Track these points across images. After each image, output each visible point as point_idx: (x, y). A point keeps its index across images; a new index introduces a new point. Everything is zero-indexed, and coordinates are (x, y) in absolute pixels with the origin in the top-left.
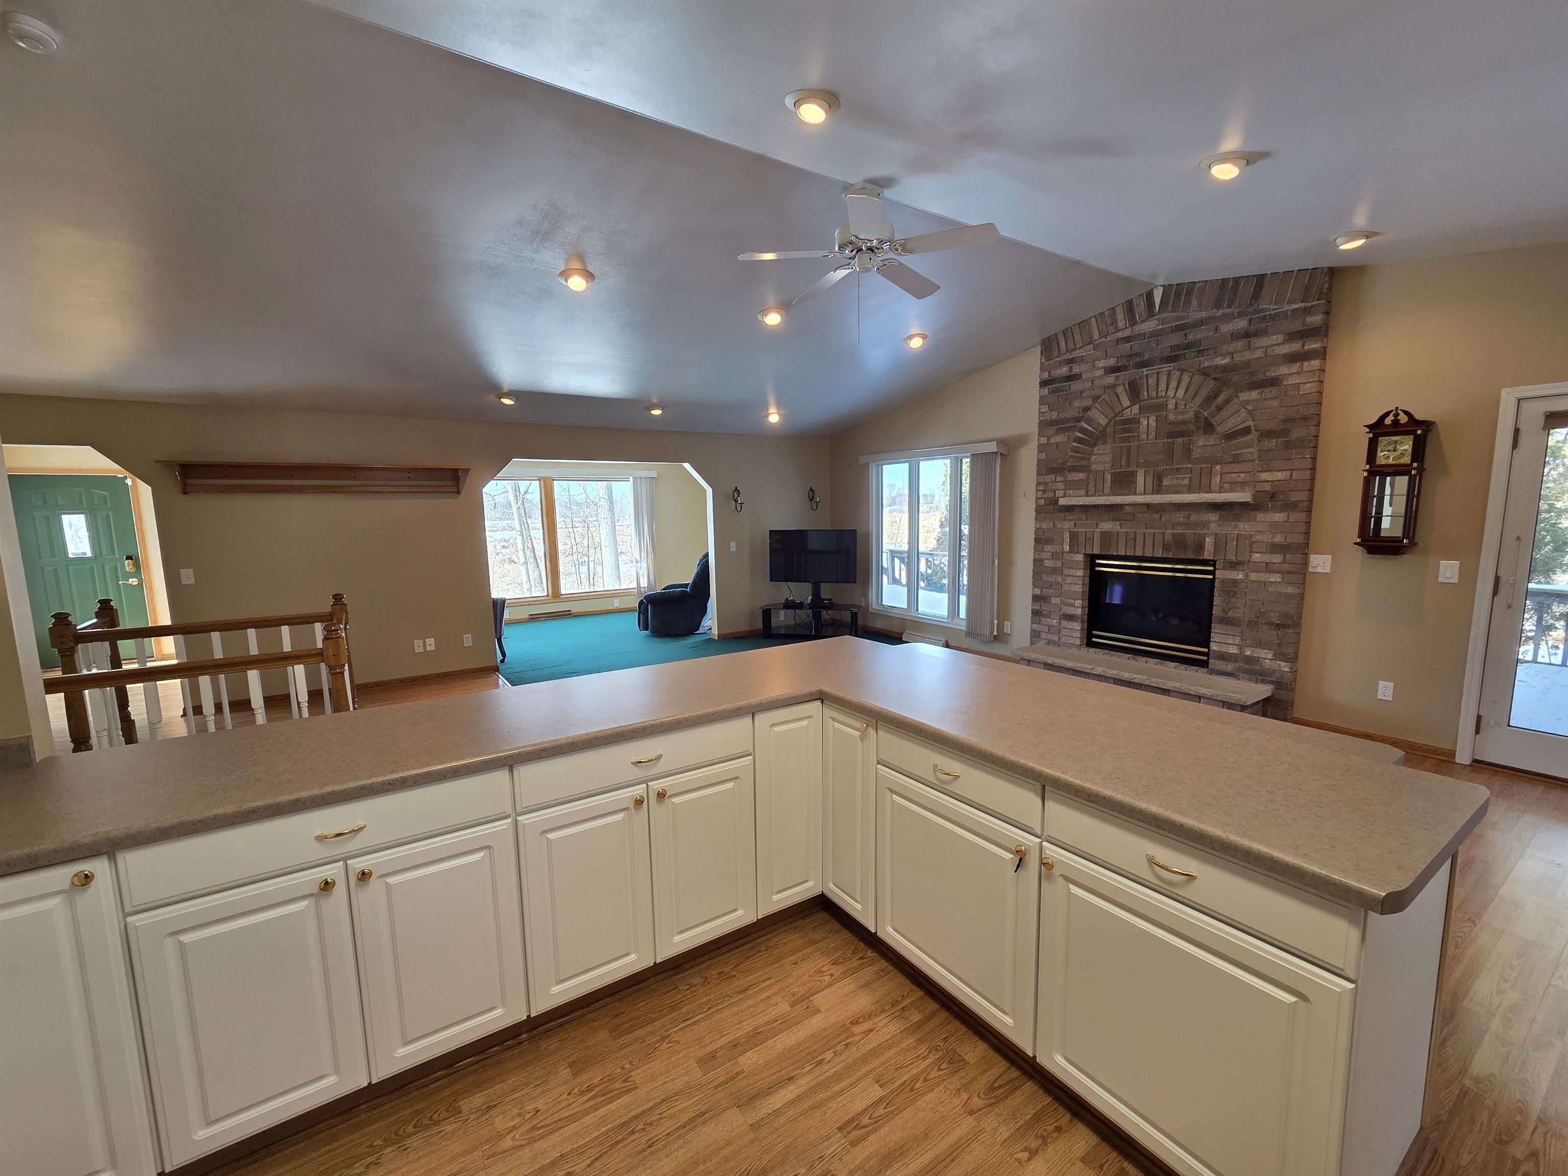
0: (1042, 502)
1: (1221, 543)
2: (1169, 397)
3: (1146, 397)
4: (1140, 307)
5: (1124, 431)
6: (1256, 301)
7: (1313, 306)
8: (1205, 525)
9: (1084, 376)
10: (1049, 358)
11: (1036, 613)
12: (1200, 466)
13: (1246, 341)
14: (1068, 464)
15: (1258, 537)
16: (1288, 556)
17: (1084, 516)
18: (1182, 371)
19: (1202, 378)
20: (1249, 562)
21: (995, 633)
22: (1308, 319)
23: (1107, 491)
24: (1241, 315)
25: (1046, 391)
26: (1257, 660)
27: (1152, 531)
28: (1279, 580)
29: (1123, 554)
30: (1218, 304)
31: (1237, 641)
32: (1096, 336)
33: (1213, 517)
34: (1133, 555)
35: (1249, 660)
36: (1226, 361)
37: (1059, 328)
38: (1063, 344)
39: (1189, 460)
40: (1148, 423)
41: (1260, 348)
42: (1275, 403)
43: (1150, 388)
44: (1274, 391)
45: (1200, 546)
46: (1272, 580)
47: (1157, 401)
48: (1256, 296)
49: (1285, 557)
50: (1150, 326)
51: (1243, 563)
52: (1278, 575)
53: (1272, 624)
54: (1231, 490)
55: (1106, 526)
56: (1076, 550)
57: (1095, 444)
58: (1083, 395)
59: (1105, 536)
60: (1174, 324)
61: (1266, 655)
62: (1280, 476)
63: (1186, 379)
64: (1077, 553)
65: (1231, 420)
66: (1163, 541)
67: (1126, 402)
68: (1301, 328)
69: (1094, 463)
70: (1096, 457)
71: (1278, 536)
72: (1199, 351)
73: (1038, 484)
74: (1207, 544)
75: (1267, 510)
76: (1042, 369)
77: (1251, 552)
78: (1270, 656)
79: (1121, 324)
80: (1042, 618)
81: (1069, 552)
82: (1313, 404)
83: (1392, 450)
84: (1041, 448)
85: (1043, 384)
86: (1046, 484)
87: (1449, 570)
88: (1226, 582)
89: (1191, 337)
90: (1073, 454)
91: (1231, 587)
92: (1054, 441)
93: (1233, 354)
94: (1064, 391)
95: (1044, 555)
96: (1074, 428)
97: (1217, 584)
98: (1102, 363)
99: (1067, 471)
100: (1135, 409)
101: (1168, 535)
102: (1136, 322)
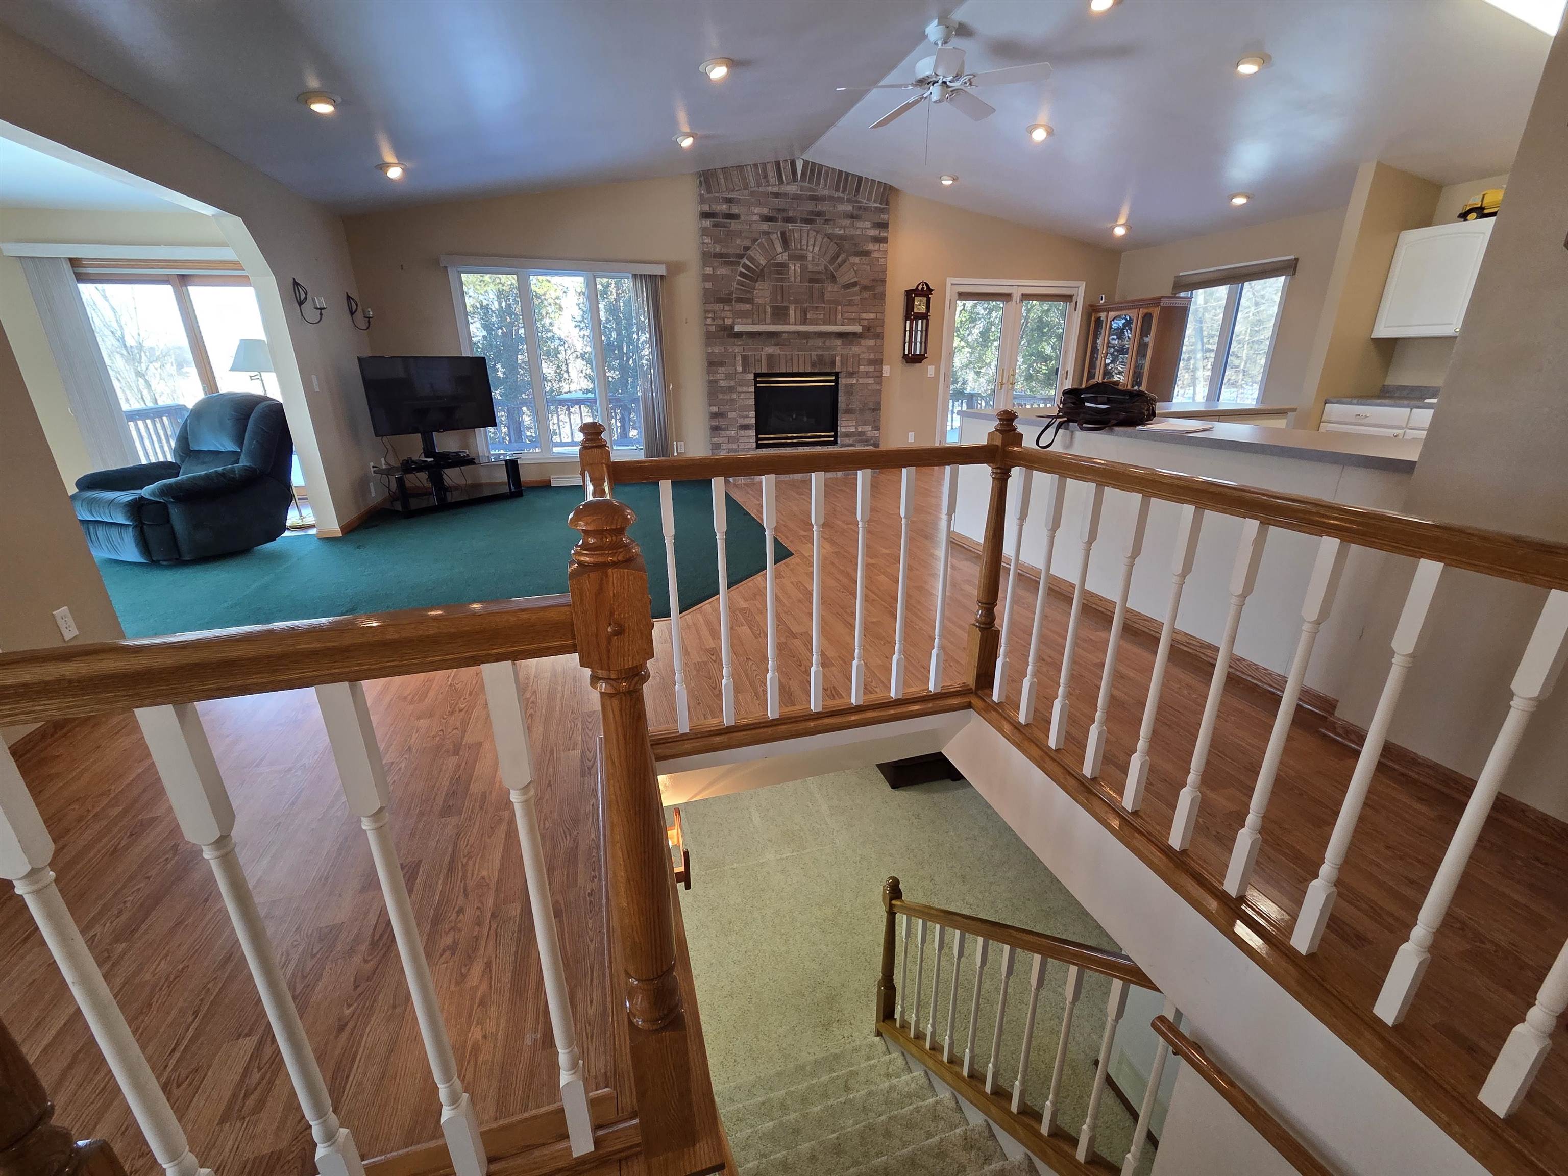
0: (713, 328)
1: (844, 360)
2: (809, 251)
3: (794, 248)
4: (786, 170)
5: (778, 272)
6: (857, 194)
7: (885, 208)
8: (834, 348)
9: (742, 218)
10: (708, 189)
11: (715, 429)
12: (829, 306)
13: (852, 220)
15: (862, 356)
16: (876, 367)
17: (750, 342)
18: (817, 232)
19: (829, 241)
20: (859, 372)
21: (675, 454)
22: (882, 216)
23: (768, 320)
24: (849, 201)
25: (707, 223)
28: (873, 382)
29: (784, 372)
30: (837, 190)
31: (854, 424)
32: (753, 183)
33: (839, 342)
35: (862, 434)
36: (842, 232)
37: (718, 165)
38: (722, 181)
39: (824, 303)
40: (794, 268)
41: (859, 228)
42: (868, 268)
43: (796, 241)
44: (865, 260)
45: (833, 363)
46: (869, 382)
47: (801, 251)
48: (858, 190)
50: (792, 189)
52: (872, 379)
53: (871, 409)
54: (848, 324)
55: (769, 350)
56: (747, 370)
57: (757, 281)
58: (742, 235)
59: (770, 357)
60: (809, 194)
61: (868, 428)
62: (872, 316)
63: (819, 238)
64: (749, 372)
65: (846, 276)
66: (810, 360)
67: (779, 249)
68: (879, 221)
69: (756, 297)
70: (757, 291)
71: (872, 354)
72: (826, 220)
73: (706, 311)
74: (837, 361)
75: (866, 338)
76: (702, 200)
77: (859, 365)
78: (870, 429)
79: (772, 180)
80: (721, 432)
81: (742, 372)
82: (884, 272)
83: (919, 306)
84: (706, 278)
85: (705, 215)
86: (714, 312)
87: (931, 370)
88: (846, 386)
89: (819, 208)
90: (739, 287)
91: (850, 389)
92: (719, 273)
93: (844, 228)
94: (725, 227)
95: (718, 376)
96: (738, 263)
97: (841, 388)
98: (756, 210)
99: (734, 302)
100: (786, 256)
101: (814, 355)
102: (783, 182)
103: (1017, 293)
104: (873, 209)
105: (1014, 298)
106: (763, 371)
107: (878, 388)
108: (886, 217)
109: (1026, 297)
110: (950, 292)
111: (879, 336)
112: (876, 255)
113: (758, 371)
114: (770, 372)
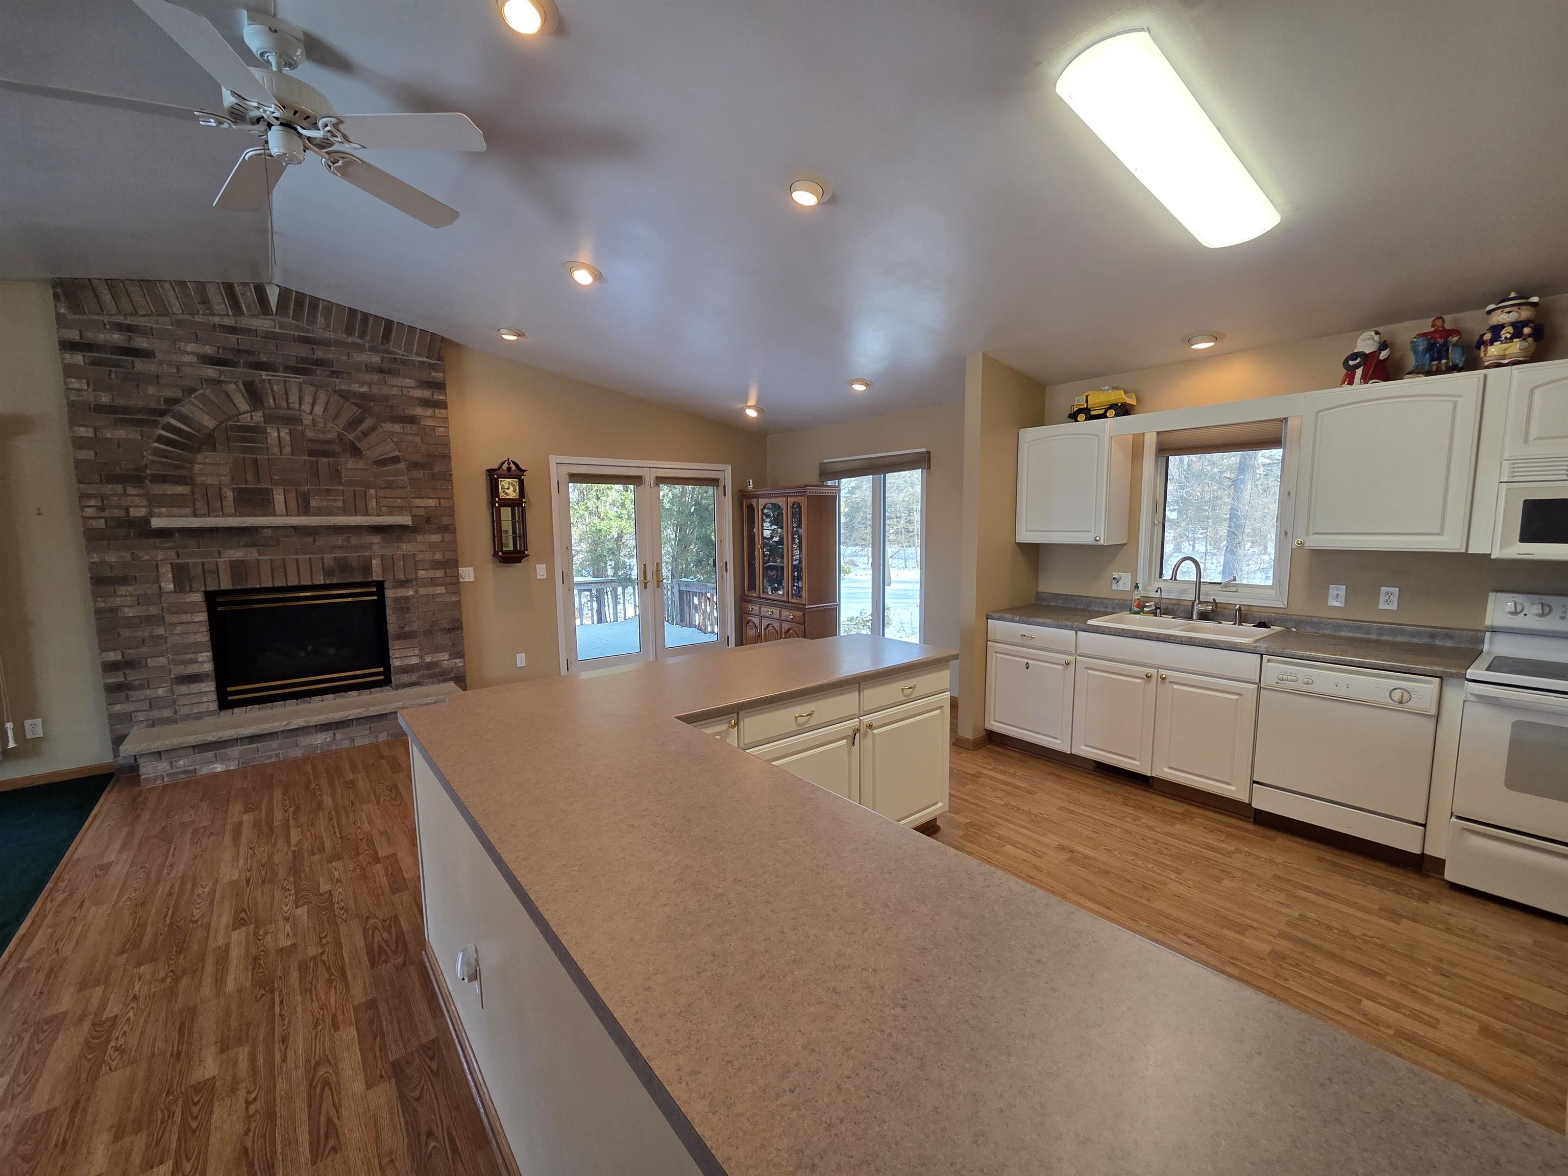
0: (101, 524)
1: (388, 564)
2: (304, 412)
3: (274, 406)
4: (247, 299)
5: (245, 440)
6: (387, 343)
7: (436, 364)
8: (367, 547)
9: (159, 356)
10: (75, 308)
11: (115, 690)
12: (352, 488)
13: (381, 375)
14: (148, 471)
15: (420, 557)
16: (448, 570)
17: (190, 543)
18: (318, 387)
19: (341, 400)
20: (416, 579)
21: (12, 744)
22: (434, 374)
23: (230, 509)
24: (372, 349)
25: (77, 358)
26: (435, 664)
27: (308, 556)
28: (444, 591)
29: (271, 586)
31: (417, 652)
32: (177, 309)
33: (376, 539)
34: (284, 585)
35: (429, 666)
36: (364, 389)
37: (95, 273)
38: (107, 298)
39: (340, 483)
40: (278, 437)
41: (396, 386)
42: (417, 439)
43: (276, 396)
44: (412, 428)
45: (367, 569)
46: (438, 592)
47: (288, 412)
48: (387, 337)
49: (445, 571)
50: (263, 324)
51: (410, 581)
52: (443, 588)
53: (444, 629)
54: (390, 514)
55: (237, 554)
56: (188, 588)
57: (199, 450)
58: (161, 381)
59: (237, 567)
60: (296, 334)
61: (444, 656)
62: (431, 503)
63: (323, 396)
64: (191, 591)
65: (378, 448)
66: (323, 567)
67: (243, 406)
68: (429, 379)
69: (201, 475)
70: (201, 466)
71: (437, 554)
72: (333, 372)
73: (83, 496)
74: (374, 566)
75: (425, 532)
76: (61, 321)
77: (416, 569)
78: (447, 657)
79: (219, 308)
80: (130, 693)
81: (175, 592)
82: (447, 445)
83: (508, 489)
84: (79, 443)
85: (67, 346)
86: (102, 497)
87: (541, 571)
88: (396, 600)
89: (320, 354)
90: (155, 458)
91: (404, 606)
92: (108, 435)
93: (370, 385)
94: (119, 366)
95: (118, 601)
96: (155, 424)
97: (388, 602)
98: (190, 347)
99: (147, 482)
100: (258, 417)
101: (329, 558)
102: (242, 313)
103: (649, 476)
104: (416, 363)
105: (647, 481)
106: (224, 588)
107: (454, 598)
108: (440, 375)
109: (660, 480)
110: (556, 473)
111: (449, 529)
112: (430, 422)
113: (212, 587)
114: (239, 587)
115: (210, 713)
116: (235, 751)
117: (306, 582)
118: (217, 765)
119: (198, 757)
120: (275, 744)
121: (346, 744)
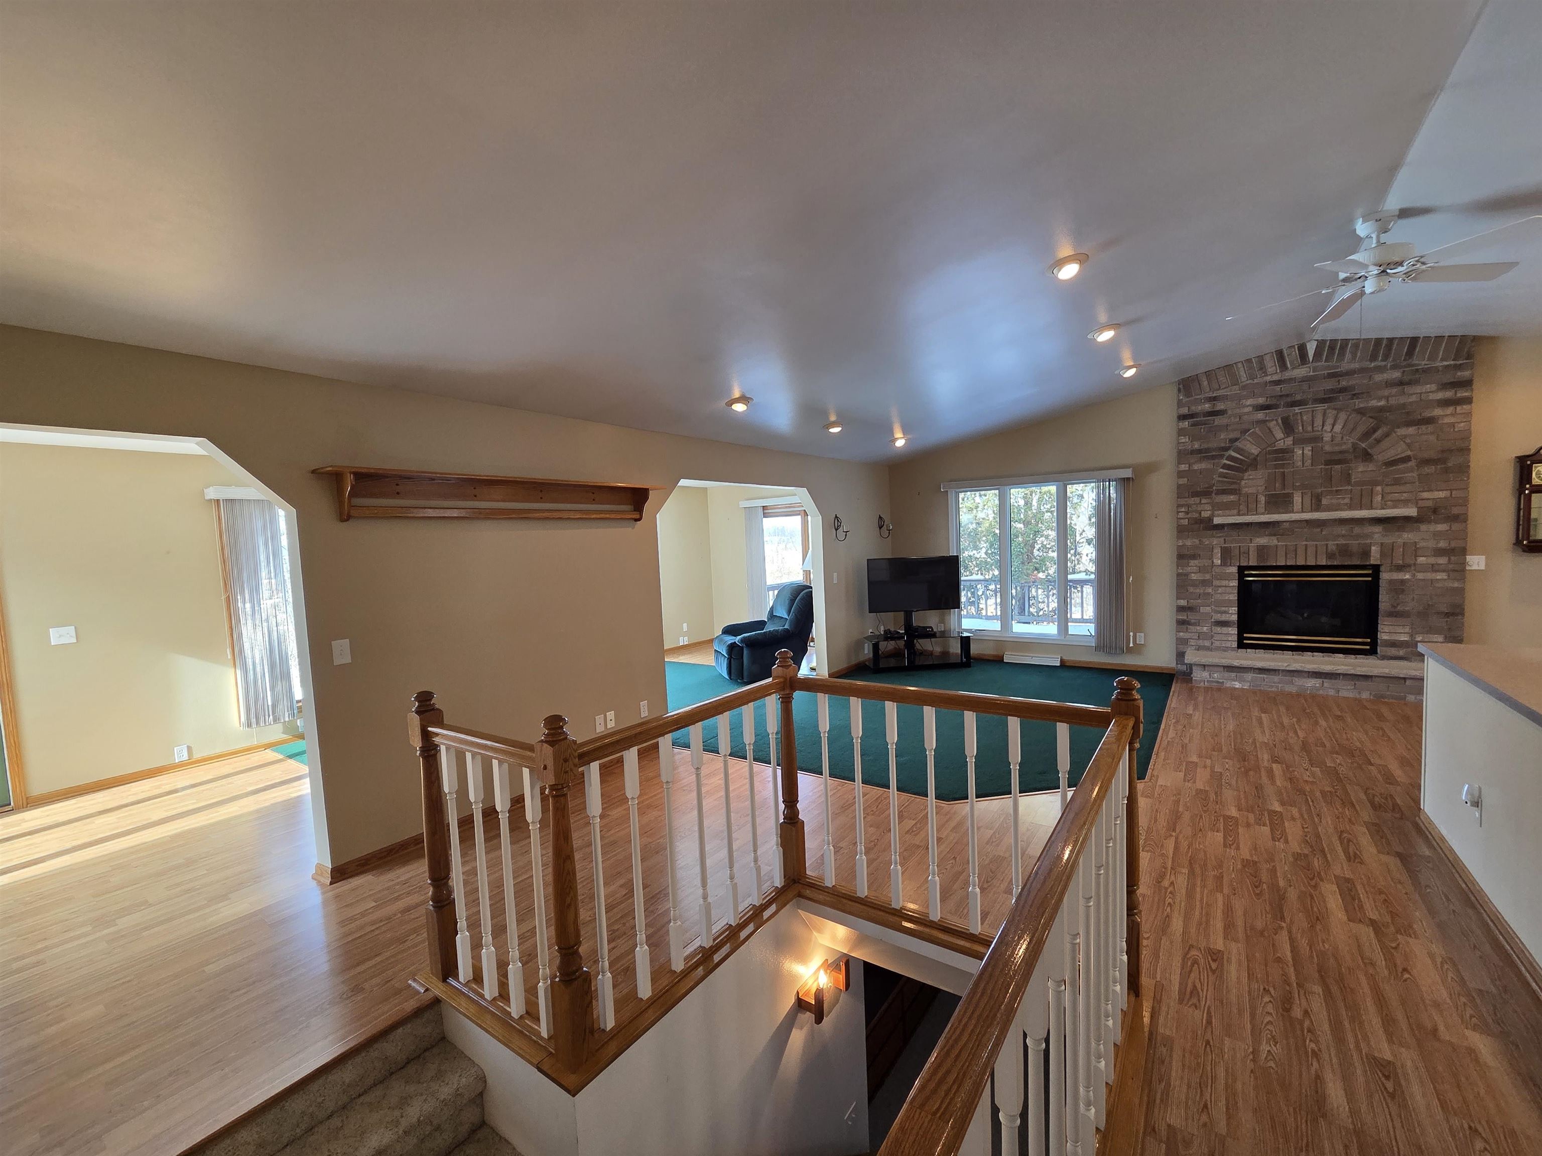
0: (1186, 522)
1: (1387, 551)
2: (1326, 431)
3: (1302, 431)
4: (1292, 357)
5: (1277, 459)
6: (1410, 358)
7: (1463, 364)
8: (1367, 536)
9: (1230, 412)
10: (1188, 394)
11: (1181, 623)
12: (1360, 488)
13: (1401, 388)
15: (1422, 544)
16: (1452, 558)
17: (1235, 533)
18: (1339, 410)
19: (1359, 416)
20: (1415, 564)
21: (1131, 645)
22: (1459, 374)
23: (1261, 508)
24: (1394, 367)
25: (1186, 424)
27: (1315, 543)
28: (1446, 577)
29: (1284, 564)
30: (1374, 359)
31: (1407, 629)
32: (1244, 378)
33: (1378, 529)
34: (1294, 564)
36: (1382, 403)
37: (1200, 371)
38: (1205, 383)
39: (1349, 483)
40: (1302, 454)
41: (1414, 394)
42: (1432, 438)
43: (1305, 423)
44: (1428, 429)
45: (1366, 553)
46: (1438, 578)
47: (1313, 433)
48: (1410, 353)
49: (1449, 560)
50: (1301, 372)
51: (1410, 566)
52: (1444, 574)
53: (1442, 613)
54: (1394, 507)
55: (1262, 541)
56: (1229, 564)
57: (1246, 470)
58: (1229, 428)
59: (1261, 550)
60: (1327, 372)
61: (1438, 638)
62: (1442, 494)
63: (1343, 416)
64: (1231, 565)
65: (1389, 451)
66: (1327, 551)
67: (1279, 434)
68: (1452, 380)
69: (1246, 487)
70: (1246, 481)
71: (1442, 542)
72: (1354, 395)
73: (1179, 506)
74: (1373, 552)
75: (1430, 522)
76: (1180, 404)
77: (1416, 556)
78: (1441, 639)
79: (1270, 370)
80: (1189, 627)
81: (1221, 565)
82: (1467, 438)
84: (1180, 475)
85: (1181, 418)
86: (1189, 506)
88: (1391, 582)
89: (1344, 383)
90: (1221, 479)
92: (1196, 468)
93: (1387, 398)
94: (1206, 424)
95: (1189, 569)
96: (1222, 456)
97: (1383, 584)
98: (1249, 402)
99: (1213, 495)
100: (1289, 441)
101: (1332, 545)
102: (1287, 368)
104: (1441, 369)
106: (1251, 564)
107: (1457, 585)
108: (1467, 373)
111: (1460, 518)
112: (1448, 420)
113: (1244, 563)
114: (1261, 565)
115: (1232, 649)
116: (1249, 676)
117: (1311, 562)
118: (1236, 683)
119: (1227, 674)
120: (1276, 678)
121: (1332, 693)
